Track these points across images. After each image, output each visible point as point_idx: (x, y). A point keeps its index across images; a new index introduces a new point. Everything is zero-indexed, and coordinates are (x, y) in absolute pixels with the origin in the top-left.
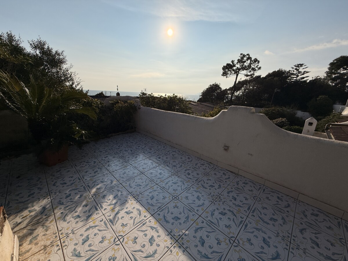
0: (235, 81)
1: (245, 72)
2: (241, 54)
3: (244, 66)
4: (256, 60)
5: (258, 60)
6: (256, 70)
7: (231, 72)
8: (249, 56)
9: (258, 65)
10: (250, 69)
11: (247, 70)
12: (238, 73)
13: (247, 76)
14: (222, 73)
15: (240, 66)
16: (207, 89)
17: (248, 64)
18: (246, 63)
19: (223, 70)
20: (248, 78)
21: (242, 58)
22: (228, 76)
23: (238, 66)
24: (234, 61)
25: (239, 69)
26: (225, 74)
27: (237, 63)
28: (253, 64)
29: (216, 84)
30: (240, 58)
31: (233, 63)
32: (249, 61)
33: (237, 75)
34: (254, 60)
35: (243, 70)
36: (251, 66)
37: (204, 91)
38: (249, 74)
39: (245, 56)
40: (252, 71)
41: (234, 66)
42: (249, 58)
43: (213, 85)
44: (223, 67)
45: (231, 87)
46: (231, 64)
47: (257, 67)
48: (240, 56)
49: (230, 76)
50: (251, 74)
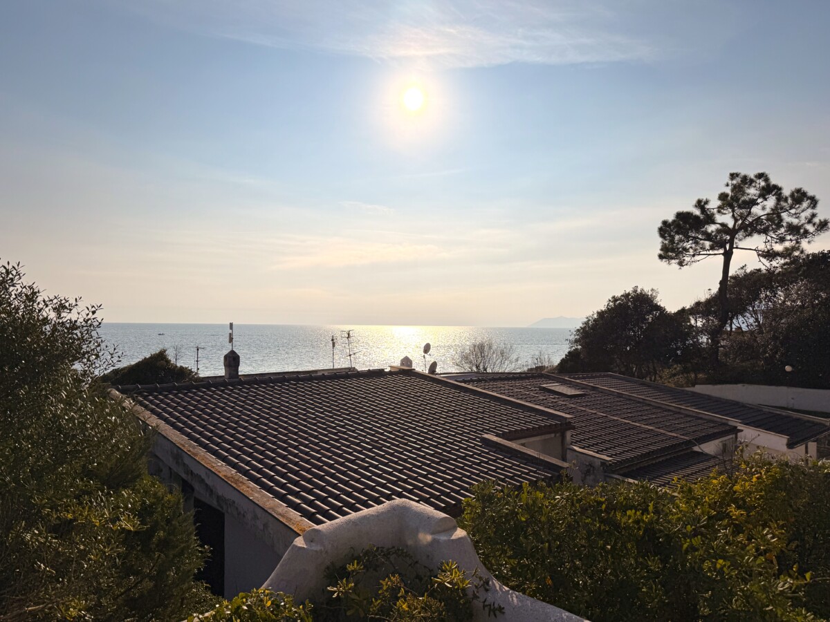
0: (720, 278)
1: (758, 241)
2: (733, 176)
3: (750, 219)
4: (799, 196)
5: (810, 194)
6: (806, 232)
7: (697, 243)
8: (767, 180)
9: (814, 215)
10: (782, 230)
11: (765, 231)
12: (732, 247)
13: (770, 255)
14: (659, 246)
15: (736, 220)
16: (601, 314)
17: (768, 210)
18: (760, 207)
19: (662, 236)
20: (778, 263)
21: (738, 189)
22: (687, 259)
23: (727, 219)
24: (707, 202)
25: (733, 232)
26: (670, 252)
27: (720, 209)
28: (793, 211)
29: (639, 291)
30: (728, 191)
31: (703, 210)
32: (771, 202)
33: (728, 256)
34: (792, 195)
35: (750, 235)
36: (781, 220)
37: (587, 323)
38: (779, 248)
39: (752, 181)
40: (788, 237)
41: (710, 219)
42: (770, 190)
43: (627, 296)
44: (660, 225)
45: (703, 300)
46: (697, 212)
47: (810, 221)
48: (730, 182)
49: (697, 258)
50: (786, 249)
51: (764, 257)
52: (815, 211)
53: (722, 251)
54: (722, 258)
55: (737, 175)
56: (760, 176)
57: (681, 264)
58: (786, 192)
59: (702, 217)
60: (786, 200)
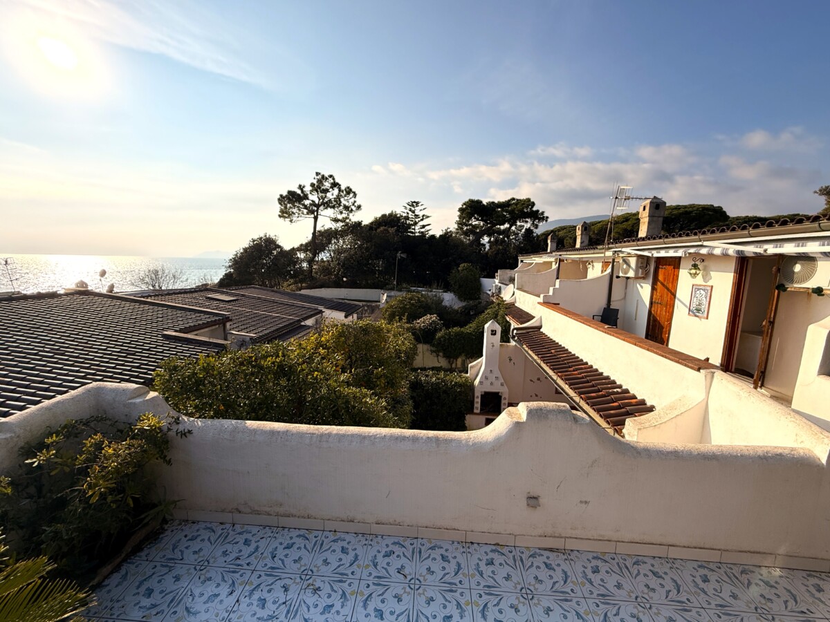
0: (312, 231)
1: (330, 212)
2: (317, 174)
3: (326, 200)
4: (349, 191)
5: (353, 190)
6: (352, 210)
7: (299, 210)
8: (334, 179)
9: (355, 202)
10: (341, 208)
11: (333, 207)
12: (317, 214)
13: (336, 220)
14: (279, 210)
15: (320, 200)
16: (245, 250)
17: (335, 196)
18: (331, 193)
19: (280, 204)
20: (340, 225)
21: (320, 181)
22: (294, 219)
23: (314, 197)
24: (304, 187)
25: (318, 206)
26: (285, 214)
27: (311, 191)
28: (346, 198)
29: (268, 236)
30: (315, 182)
31: (302, 191)
32: (336, 191)
33: (316, 218)
34: (345, 190)
35: (326, 208)
36: (341, 202)
37: (236, 255)
38: (340, 217)
39: (327, 179)
40: (344, 212)
41: (306, 197)
42: (335, 185)
43: (261, 238)
44: (279, 197)
45: (304, 243)
46: (299, 192)
47: (353, 205)
48: (316, 177)
49: (300, 218)
50: (343, 218)
51: (333, 221)
52: (355, 200)
53: (313, 216)
54: (313, 220)
55: (320, 174)
56: (331, 176)
57: (291, 221)
58: (343, 188)
59: (302, 195)
60: (343, 192)
